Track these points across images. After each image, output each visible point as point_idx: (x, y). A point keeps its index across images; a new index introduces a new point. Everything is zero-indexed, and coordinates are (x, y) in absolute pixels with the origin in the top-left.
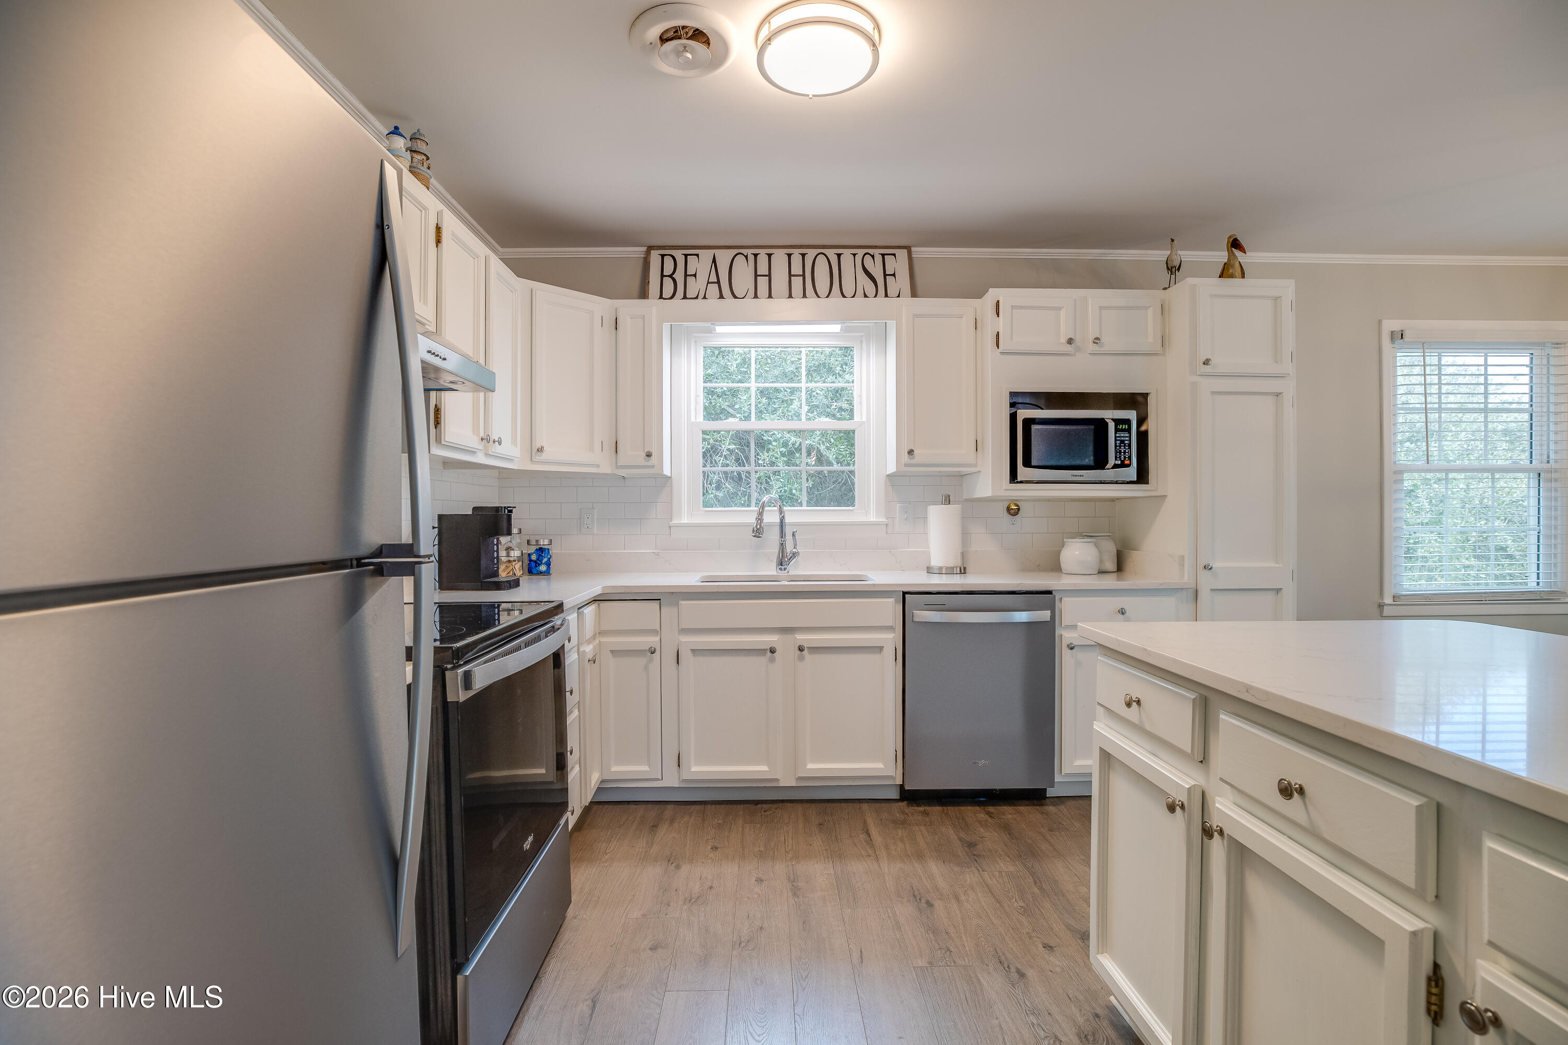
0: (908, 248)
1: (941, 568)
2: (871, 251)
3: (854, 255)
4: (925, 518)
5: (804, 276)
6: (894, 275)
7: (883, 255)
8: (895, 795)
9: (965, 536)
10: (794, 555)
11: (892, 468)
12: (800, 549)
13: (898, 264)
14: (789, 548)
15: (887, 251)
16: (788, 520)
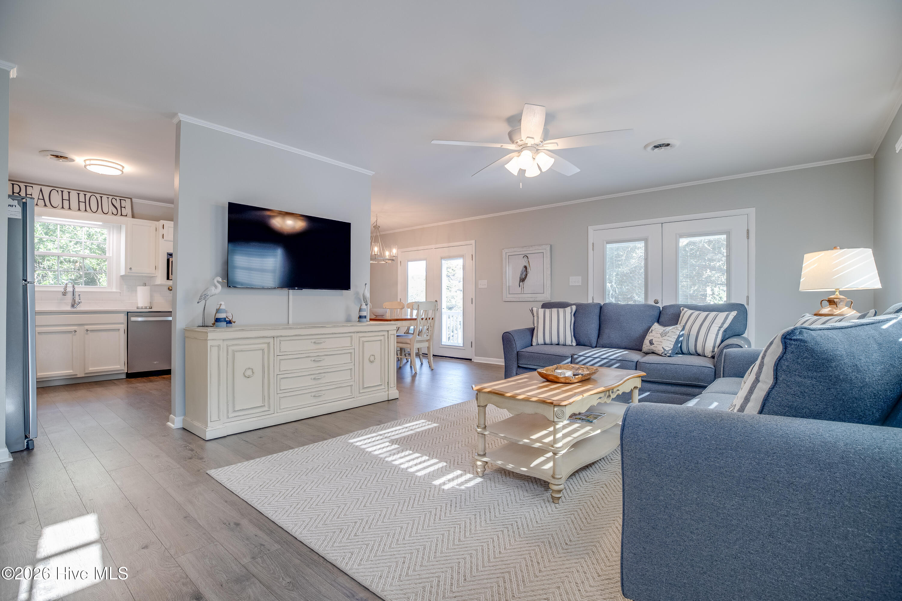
0: (131, 199)
1: (142, 307)
2: (115, 198)
3: (108, 198)
4: (136, 291)
5: (85, 202)
6: (125, 207)
7: (120, 200)
8: (124, 376)
9: (151, 296)
10: (79, 303)
11: (123, 273)
12: (82, 300)
13: (127, 204)
14: (77, 300)
15: (122, 198)
16: (76, 290)
